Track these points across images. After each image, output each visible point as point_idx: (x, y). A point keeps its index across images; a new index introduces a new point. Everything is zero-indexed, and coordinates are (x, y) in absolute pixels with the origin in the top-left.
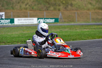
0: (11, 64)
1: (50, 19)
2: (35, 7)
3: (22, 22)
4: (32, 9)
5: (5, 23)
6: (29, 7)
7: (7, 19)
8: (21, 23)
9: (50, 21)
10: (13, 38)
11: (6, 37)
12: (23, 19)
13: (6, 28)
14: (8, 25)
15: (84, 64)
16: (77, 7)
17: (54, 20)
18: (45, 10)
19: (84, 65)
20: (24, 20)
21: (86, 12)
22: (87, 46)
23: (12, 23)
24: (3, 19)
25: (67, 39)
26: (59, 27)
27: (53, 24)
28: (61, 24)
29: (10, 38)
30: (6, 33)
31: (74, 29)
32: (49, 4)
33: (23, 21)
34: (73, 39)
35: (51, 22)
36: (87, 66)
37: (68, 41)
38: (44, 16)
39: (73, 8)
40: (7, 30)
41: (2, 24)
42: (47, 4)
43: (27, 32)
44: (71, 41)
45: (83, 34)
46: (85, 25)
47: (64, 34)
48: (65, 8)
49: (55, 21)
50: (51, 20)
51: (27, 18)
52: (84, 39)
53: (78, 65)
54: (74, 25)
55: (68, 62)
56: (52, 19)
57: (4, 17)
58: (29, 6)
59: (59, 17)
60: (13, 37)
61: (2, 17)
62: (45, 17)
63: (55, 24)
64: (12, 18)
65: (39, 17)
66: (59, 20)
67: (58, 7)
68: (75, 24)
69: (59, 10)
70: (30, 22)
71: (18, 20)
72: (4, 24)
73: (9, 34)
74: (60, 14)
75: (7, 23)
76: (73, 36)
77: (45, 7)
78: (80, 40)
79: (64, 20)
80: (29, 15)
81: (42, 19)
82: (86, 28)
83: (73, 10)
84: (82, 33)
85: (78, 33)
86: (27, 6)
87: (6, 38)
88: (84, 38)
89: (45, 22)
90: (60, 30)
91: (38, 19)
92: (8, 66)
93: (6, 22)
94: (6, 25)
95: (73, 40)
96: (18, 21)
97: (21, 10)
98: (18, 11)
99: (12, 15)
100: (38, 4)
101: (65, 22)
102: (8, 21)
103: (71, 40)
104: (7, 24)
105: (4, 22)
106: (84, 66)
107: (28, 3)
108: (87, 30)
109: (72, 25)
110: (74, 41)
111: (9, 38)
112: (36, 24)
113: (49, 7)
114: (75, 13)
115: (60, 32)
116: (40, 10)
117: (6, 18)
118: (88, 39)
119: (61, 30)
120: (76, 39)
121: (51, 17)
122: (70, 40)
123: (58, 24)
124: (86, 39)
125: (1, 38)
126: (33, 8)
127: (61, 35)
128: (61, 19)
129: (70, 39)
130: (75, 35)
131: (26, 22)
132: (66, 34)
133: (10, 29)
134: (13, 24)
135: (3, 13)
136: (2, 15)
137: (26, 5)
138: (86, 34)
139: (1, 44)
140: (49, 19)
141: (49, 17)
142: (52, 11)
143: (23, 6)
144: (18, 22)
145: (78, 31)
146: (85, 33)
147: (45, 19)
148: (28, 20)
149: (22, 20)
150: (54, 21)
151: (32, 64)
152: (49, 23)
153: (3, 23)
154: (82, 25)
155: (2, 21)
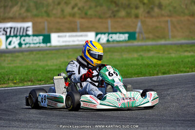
0: (43, 122)
1: (120, 33)
2: (90, 12)
3: (66, 42)
4: (85, 16)
5: (34, 44)
6: (79, 12)
7: (37, 36)
8: (63, 42)
9: (119, 37)
10: (47, 72)
11: (35, 70)
12: (68, 34)
13: (34, 53)
14: (39, 47)
15: (183, 119)
16: (170, 11)
17: (127, 35)
18: (110, 17)
19: (184, 121)
20: (70, 36)
21: (188, 20)
22: (189, 84)
23: (46, 43)
24: (29, 36)
25: (151, 72)
26: (136, 50)
27: (124, 44)
28: (140, 43)
29: (42, 72)
30: (35, 62)
31: (166, 52)
32: (117, 5)
33: (67, 39)
34: (162, 71)
36: (189, 122)
37: (154, 75)
38: (107, 28)
39: (163, 12)
40: (37, 56)
41: (28, 45)
42: (114, 5)
44: (160, 76)
45: (182, 61)
46: (187, 44)
47: (146, 62)
48: (148, 12)
49: (129, 37)
50: (121, 35)
51: (74, 34)
52: (185, 72)
53: (172, 121)
54: (165, 45)
55: (153, 117)
56: (123, 33)
57: (30, 32)
58: (79, 9)
59: (138, 30)
60: (49, 70)
61: (27, 31)
62: (110, 31)
63: (129, 44)
64: (46, 33)
65: (98, 31)
66: (137, 35)
67: (134, 11)
68: (167, 42)
69: (137, 17)
70: (82, 41)
71: (59, 36)
72: (32, 45)
73: (41, 63)
74: (139, 24)
75: (37, 43)
76: (163, 66)
77: (110, 12)
78: (176, 73)
79: (145, 35)
80: (79, 26)
81: (105, 34)
82: (189, 49)
83: (162, 16)
84: (180, 60)
85: (172, 60)
86: (76, 9)
87: (36, 72)
88: (185, 69)
89: (110, 39)
90: (139, 54)
91: (97, 34)
92: (38, 125)
93: (35, 42)
94: (35, 47)
95: (164, 73)
96: (57, 40)
97: (64, 17)
98: (59, 20)
99: (46, 27)
100: (96, 6)
101: (148, 39)
102: (40, 40)
103: (159, 74)
104: (38, 45)
105: (31, 42)
106: (183, 123)
107: (76, 5)
108: (189, 54)
109: (161, 45)
110: (165, 76)
111: (40, 72)
113: (118, 11)
114: (167, 22)
115: (138, 59)
116: (100, 17)
117: (36, 33)
118: (193, 71)
119: (140, 56)
120: (169, 72)
121: (121, 31)
122: (157, 74)
123: (136, 43)
124: (188, 72)
125: (26, 72)
126: (86, 14)
127: (141, 64)
128: (140, 33)
129: (158, 71)
130: (168, 63)
131: (73, 41)
132: (150, 63)
133: (42, 54)
134: (49, 45)
135: (30, 24)
136: (27, 28)
137: (73, 8)
138: (189, 61)
139: (26, 83)
140: (118, 35)
141: (118, 30)
142: (123, 18)
143: (68, 10)
144: (59, 41)
145: (173, 55)
146: (187, 60)
147: (109, 34)
148: (76, 36)
149: (65, 36)
150: (127, 39)
151: (84, 120)
153: (30, 44)
154: (181, 45)
155: (27, 39)
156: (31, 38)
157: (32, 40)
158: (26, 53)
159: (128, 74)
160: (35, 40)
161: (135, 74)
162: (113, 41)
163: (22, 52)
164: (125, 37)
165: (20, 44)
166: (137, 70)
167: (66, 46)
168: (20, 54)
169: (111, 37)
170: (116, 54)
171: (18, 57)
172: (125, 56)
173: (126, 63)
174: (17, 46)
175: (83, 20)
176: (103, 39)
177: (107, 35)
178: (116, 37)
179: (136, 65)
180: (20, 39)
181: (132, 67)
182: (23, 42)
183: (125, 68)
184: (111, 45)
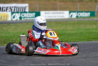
1: (85, 12)
3: (50, 17)
5: (29, 18)
7: (32, 12)
8: (48, 17)
9: (84, 15)
12: (51, 12)
13: (30, 24)
14: (32, 20)
17: (89, 13)
18: (79, 1)
20: (52, 13)
24: (26, 12)
27: (87, 19)
28: (97, 19)
33: (51, 15)
35: (86, 16)
38: (77, 9)
41: (25, 19)
43: (56, 29)
50: (86, 13)
51: (56, 12)
56: (87, 12)
57: (27, 10)
59: (96, 10)
61: (25, 9)
62: (78, 11)
63: (91, 19)
64: (38, 11)
65: (71, 10)
66: (96, 13)
69: (96, 2)
70: (60, 16)
71: (46, 13)
72: (28, 19)
74: (97, 6)
75: (31, 17)
80: (58, 7)
81: (75, 12)
89: (79, 16)
90: (97, 26)
91: (70, 13)
93: (30, 16)
94: (30, 20)
97: (49, 1)
98: (46, 3)
99: (38, 7)
102: (33, 15)
104: (32, 18)
105: (28, 16)
112: (67, 19)
115: (96, 29)
116: (73, 2)
121: (86, 11)
123: (95, 18)
131: (55, 17)
135: (27, 5)
136: (25, 7)
140: (84, 13)
141: (83, 10)
142: (87, 2)
144: (45, 16)
147: (78, 12)
148: (57, 13)
149: (50, 13)
150: (89, 15)
152: (83, 17)
153: (27, 18)
155: (25, 15)
156: (28, 14)
157: (29, 15)
158: (24, 24)
159: (89, 39)
160: (30, 15)
161: (94, 39)
162: (80, 17)
163: (22, 23)
164: (88, 14)
165: (21, 18)
166: (95, 36)
167: (50, 19)
168: (20, 24)
169: (79, 15)
170: (82, 25)
171: (19, 26)
172: (88, 27)
173: (88, 31)
174: (19, 19)
175: (61, 3)
176: (74, 16)
177: (76, 13)
178: (82, 14)
179: (95, 33)
180: (21, 14)
181: (92, 34)
182: (22, 16)
183: (88, 35)
184: (79, 19)
